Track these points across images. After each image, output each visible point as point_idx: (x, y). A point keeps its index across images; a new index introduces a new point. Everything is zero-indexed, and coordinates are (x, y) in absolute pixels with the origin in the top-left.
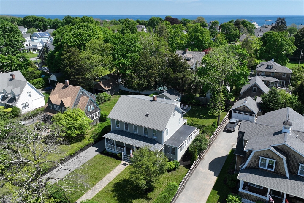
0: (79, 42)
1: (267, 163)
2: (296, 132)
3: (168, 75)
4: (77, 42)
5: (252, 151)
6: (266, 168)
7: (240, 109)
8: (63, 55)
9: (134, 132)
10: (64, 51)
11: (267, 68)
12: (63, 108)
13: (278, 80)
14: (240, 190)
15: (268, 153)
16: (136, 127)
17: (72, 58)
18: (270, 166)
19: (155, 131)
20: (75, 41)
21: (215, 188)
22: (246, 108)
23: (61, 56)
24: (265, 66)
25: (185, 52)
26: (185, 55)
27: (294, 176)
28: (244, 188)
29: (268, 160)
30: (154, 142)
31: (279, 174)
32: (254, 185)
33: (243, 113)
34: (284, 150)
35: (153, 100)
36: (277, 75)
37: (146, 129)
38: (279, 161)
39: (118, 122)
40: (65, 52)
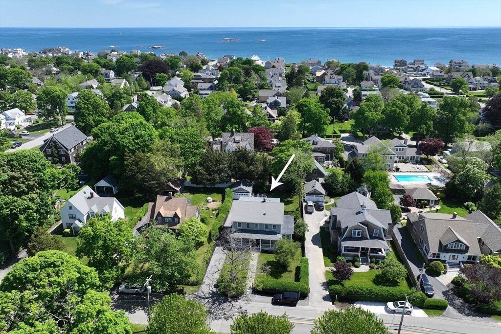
0: (142, 144)
1: (357, 233)
2: (368, 210)
3: (241, 169)
4: (139, 145)
5: (347, 227)
6: (356, 236)
7: (311, 192)
8: (126, 161)
9: (255, 229)
10: (126, 156)
11: (314, 144)
12: (176, 219)
13: (324, 155)
14: (343, 252)
15: (357, 227)
16: (257, 224)
17: (141, 164)
18: (358, 235)
19: (274, 226)
20: (136, 143)
21: (324, 255)
22: (316, 191)
23: (125, 162)
24: (311, 142)
25: (232, 134)
26: (233, 137)
27: (372, 237)
28: (345, 251)
29: (357, 231)
30: (275, 233)
31: (363, 238)
32: (349, 247)
33: (315, 196)
34: (365, 223)
35: (264, 201)
36: (322, 150)
37: (266, 225)
38: (364, 230)
39: (239, 223)
40: (128, 158)
